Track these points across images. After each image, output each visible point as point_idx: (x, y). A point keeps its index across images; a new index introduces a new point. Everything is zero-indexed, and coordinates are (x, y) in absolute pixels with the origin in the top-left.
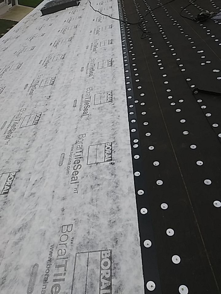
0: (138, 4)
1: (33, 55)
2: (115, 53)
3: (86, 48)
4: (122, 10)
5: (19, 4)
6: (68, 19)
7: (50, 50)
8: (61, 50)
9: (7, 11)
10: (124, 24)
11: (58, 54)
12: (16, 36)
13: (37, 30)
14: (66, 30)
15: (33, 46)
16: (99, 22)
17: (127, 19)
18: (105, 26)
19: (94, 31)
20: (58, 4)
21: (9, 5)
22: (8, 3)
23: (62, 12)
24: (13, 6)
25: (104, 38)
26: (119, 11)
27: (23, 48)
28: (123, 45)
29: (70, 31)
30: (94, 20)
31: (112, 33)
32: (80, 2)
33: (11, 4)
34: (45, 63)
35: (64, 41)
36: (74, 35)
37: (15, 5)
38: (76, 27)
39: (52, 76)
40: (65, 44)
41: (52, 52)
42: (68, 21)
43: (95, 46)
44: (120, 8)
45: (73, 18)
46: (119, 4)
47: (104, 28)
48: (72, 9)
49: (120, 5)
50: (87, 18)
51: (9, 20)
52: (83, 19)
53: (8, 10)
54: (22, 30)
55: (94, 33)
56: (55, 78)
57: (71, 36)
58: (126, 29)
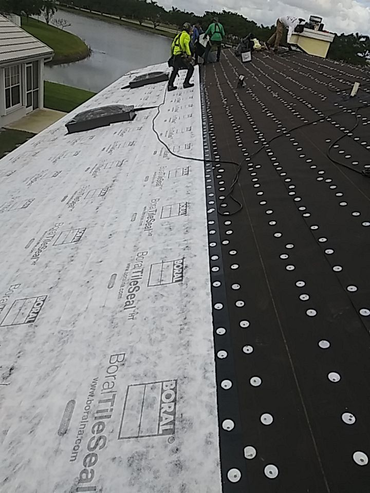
0: (239, 127)
1: (21, 222)
2: (191, 241)
3: (131, 219)
4: (210, 136)
5: (44, 107)
6: (110, 146)
7: (58, 213)
8: (79, 217)
9: (24, 117)
10: (213, 168)
11: (71, 225)
12: (9, 171)
13: (50, 161)
14: (100, 168)
15: (28, 198)
16: (165, 158)
17: (218, 157)
18: (175, 168)
19: (154, 178)
20: (98, 116)
21: (28, 108)
22: (26, 105)
23: (103, 129)
24: (34, 109)
25: (171, 198)
26: (204, 138)
27: (11, 200)
28: (210, 223)
29: (108, 172)
30: (155, 153)
31: (187, 187)
32: (136, 115)
33: (32, 107)
34: (37, 248)
35: (91, 193)
36: (114, 181)
37: (38, 107)
38: (121, 164)
39: (38, 292)
40: (91, 201)
41: (61, 220)
42: (109, 150)
43: (151, 216)
44: (206, 133)
45: (118, 144)
46: (204, 123)
47: (173, 173)
48: (121, 126)
49: (205, 125)
50: (145, 146)
51: (23, 130)
52: (136, 147)
53: (26, 115)
54: (24, 159)
55: (153, 183)
56: (44, 301)
57: (106, 184)
58: (216, 181)
